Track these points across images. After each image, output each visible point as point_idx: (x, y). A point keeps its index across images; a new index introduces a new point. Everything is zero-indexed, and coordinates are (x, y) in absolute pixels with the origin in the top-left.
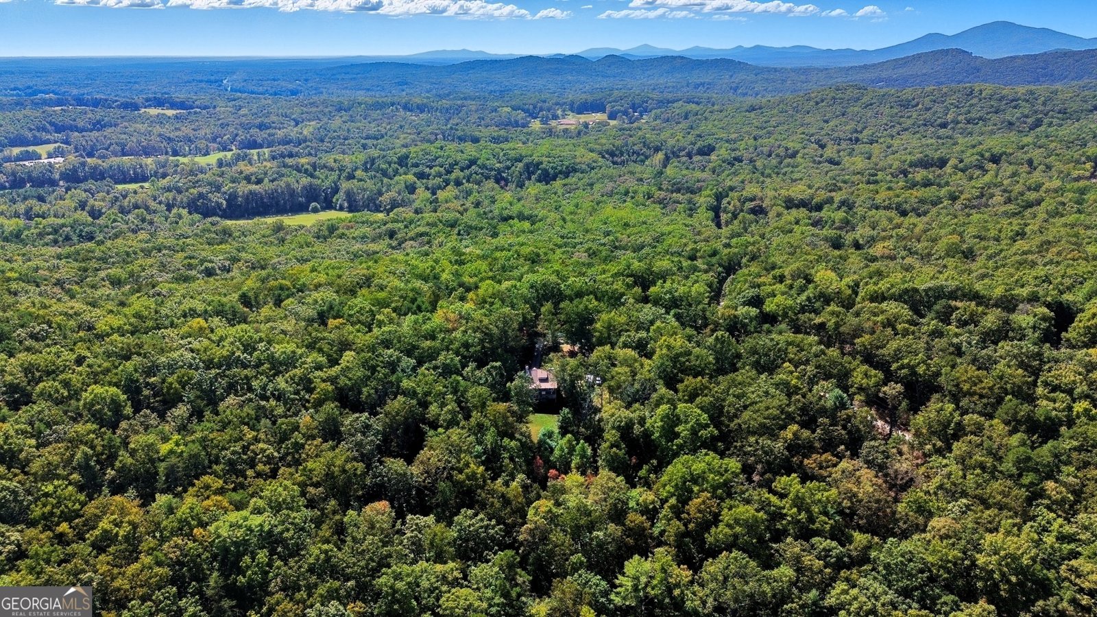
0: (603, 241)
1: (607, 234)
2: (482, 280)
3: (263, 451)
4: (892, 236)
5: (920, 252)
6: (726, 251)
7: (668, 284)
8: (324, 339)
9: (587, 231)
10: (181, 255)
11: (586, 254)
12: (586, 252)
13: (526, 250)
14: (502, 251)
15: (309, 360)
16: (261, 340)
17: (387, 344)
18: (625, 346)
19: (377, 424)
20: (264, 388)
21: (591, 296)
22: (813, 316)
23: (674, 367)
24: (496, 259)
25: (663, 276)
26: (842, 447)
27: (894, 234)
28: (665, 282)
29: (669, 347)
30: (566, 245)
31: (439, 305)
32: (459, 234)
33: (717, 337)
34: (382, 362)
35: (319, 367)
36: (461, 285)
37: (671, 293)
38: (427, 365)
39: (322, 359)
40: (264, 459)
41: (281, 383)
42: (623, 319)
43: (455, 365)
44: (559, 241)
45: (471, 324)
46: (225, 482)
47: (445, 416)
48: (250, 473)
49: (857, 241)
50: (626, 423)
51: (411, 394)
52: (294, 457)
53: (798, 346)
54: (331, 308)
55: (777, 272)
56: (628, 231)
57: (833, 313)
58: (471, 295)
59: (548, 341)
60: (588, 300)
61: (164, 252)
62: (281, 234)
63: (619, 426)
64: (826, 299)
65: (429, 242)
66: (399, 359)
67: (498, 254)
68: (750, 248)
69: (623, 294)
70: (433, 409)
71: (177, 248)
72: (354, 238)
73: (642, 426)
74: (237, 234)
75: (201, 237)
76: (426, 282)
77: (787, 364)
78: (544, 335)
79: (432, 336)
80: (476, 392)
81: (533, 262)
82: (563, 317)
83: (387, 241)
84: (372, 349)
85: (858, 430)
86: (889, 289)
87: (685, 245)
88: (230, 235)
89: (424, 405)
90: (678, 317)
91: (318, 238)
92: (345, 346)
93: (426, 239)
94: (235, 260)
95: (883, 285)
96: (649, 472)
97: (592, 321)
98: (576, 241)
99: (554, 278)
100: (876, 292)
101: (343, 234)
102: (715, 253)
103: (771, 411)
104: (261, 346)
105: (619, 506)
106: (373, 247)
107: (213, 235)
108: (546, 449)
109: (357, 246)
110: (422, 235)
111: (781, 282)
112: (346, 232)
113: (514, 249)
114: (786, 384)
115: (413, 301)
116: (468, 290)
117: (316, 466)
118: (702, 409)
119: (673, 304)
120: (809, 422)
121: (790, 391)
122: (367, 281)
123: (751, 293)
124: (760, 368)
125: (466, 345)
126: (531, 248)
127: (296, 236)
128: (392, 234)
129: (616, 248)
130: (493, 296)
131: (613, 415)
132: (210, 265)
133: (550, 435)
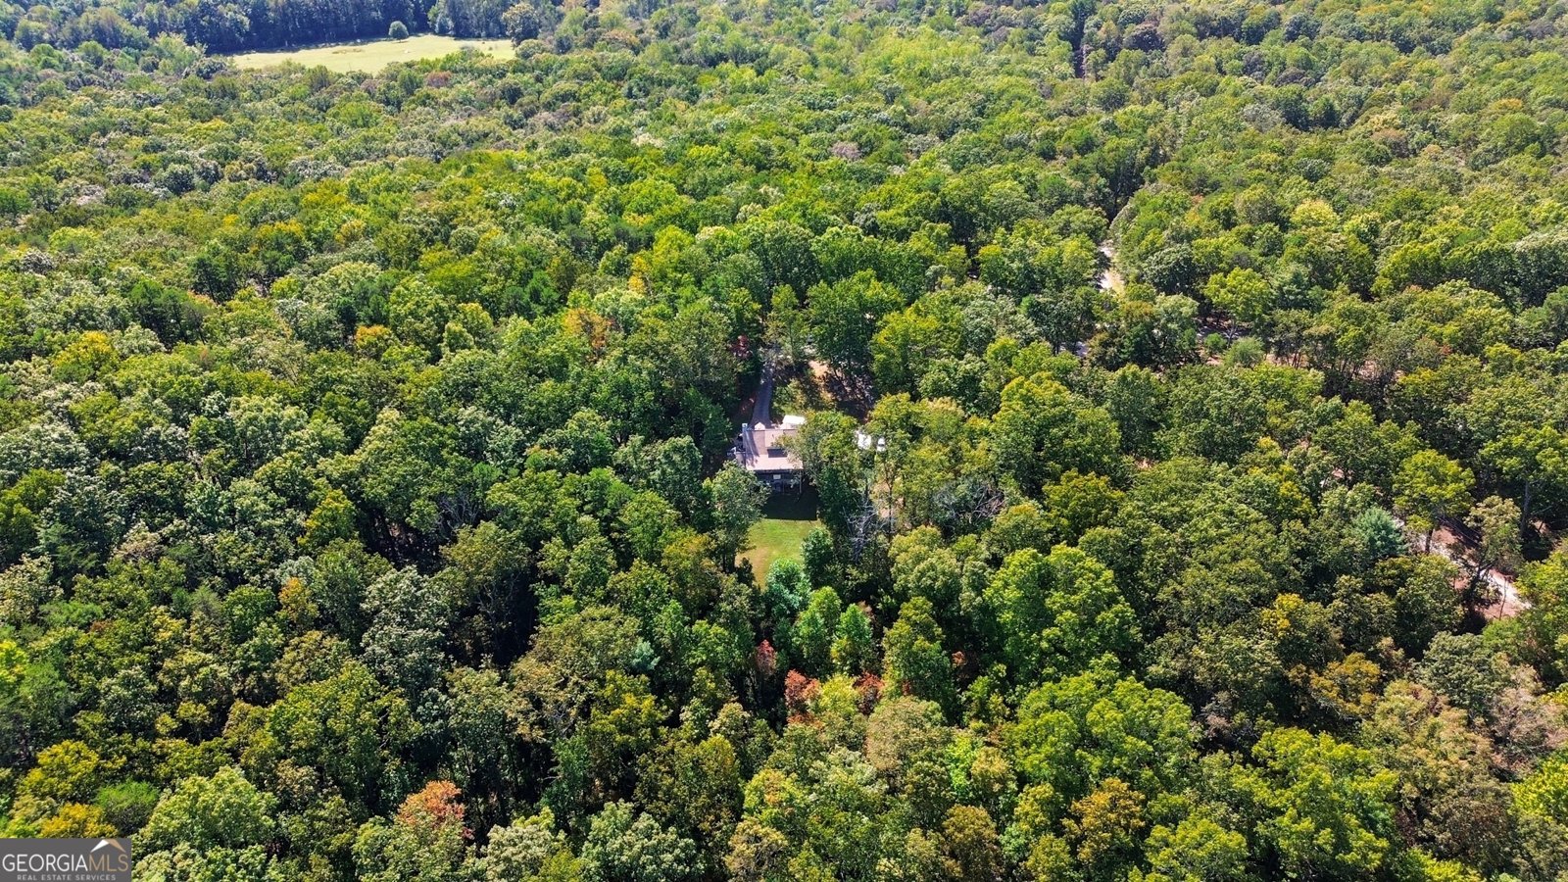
0: (884, 115)
1: (891, 97)
2: (661, 223)
3: (192, 670)
4: (1393, 96)
5: (1453, 133)
6: (1113, 142)
7: (1016, 241)
8: (340, 380)
9: (857, 91)
10: (137, 141)
11: (854, 145)
12: (853, 140)
13: (748, 141)
14: (700, 143)
15: (305, 434)
16: (212, 387)
17: (466, 393)
18: (938, 391)
19: (439, 591)
20: (211, 504)
21: (870, 272)
22: (1303, 315)
23: (1039, 447)
24: (690, 165)
25: (1007, 218)
26: (1387, 641)
27: (1398, 92)
28: (1009, 230)
29: (1028, 400)
30: (818, 125)
31: (571, 296)
32: (630, 95)
33: (1124, 377)
34: (453, 437)
35: (326, 448)
36: (621, 235)
37: (1022, 259)
38: (545, 438)
39: (334, 431)
40: (196, 689)
41: (247, 490)
42: (931, 322)
43: (600, 442)
44: (807, 117)
45: (635, 338)
46: (105, 756)
47: (578, 567)
48: (165, 722)
49: (1332, 107)
50: (945, 584)
51: (506, 517)
52: (260, 679)
53: (1286, 395)
54: (364, 297)
55: (1218, 200)
56: (928, 91)
57: (1347, 315)
58: (638, 260)
59: (787, 355)
60: (862, 280)
61: (112, 135)
62: (324, 94)
63: (931, 587)
64: (1323, 272)
65: (577, 113)
66: (488, 428)
67: (694, 151)
68: (1150, 131)
69: (928, 261)
70: (554, 548)
71: (134, 127)
72: (447, 105)
73: (980, 593)
74: (246, 95)
75: (180, 101)
76: (555, 229)
77: (1265, 441)
78: (778, 348)
79: (557, 370)
80: (643, 507)
81: (760, 167)
82: (813, 312)
83: (506, 109)
84: (432, 405)
85: (1420, 602)
86: (1447, 249)
87: (1034, 123)
88: (234, 97)
89: (535, 540)
90: (1037, 313)
91: (388, 102)
92: (380, 393)
93: (572, 105)
94: (226, 156)
95: (1434, 240)
96: (991, 688)
97: (871, 329)
98: (836, 113)
99: (795, 227)
100: (1424, 257)
101: (428, 96)
102: (1087, 146)
103: (1242, 564)
104: (210, 402)
105: (932, 791)
106: (478, 123)
107: (202, 99)
108: (782, 613)
109: (451, 122)
110: (565, 97)
111: (1228, 225)
112: (434, 92)
113: (725, 137)
114: (1268, 494)
115: (525, 278)
116: (634, 247)
117: (301, 707)
118: (1100, 554)
119: (1027, 282)
120: (1317, 581)
121: (1277, 511)
122: (441, 230)
123: (1173, 254)
124: (1211, 449)
125: (625, 391)
126: (755, 138)
127: (348, 99)
128: (513, 95)
129: (907, 127)
130: (682, 266)
131: (919, 559)
132: (179, 168)
133: (788, 579)
